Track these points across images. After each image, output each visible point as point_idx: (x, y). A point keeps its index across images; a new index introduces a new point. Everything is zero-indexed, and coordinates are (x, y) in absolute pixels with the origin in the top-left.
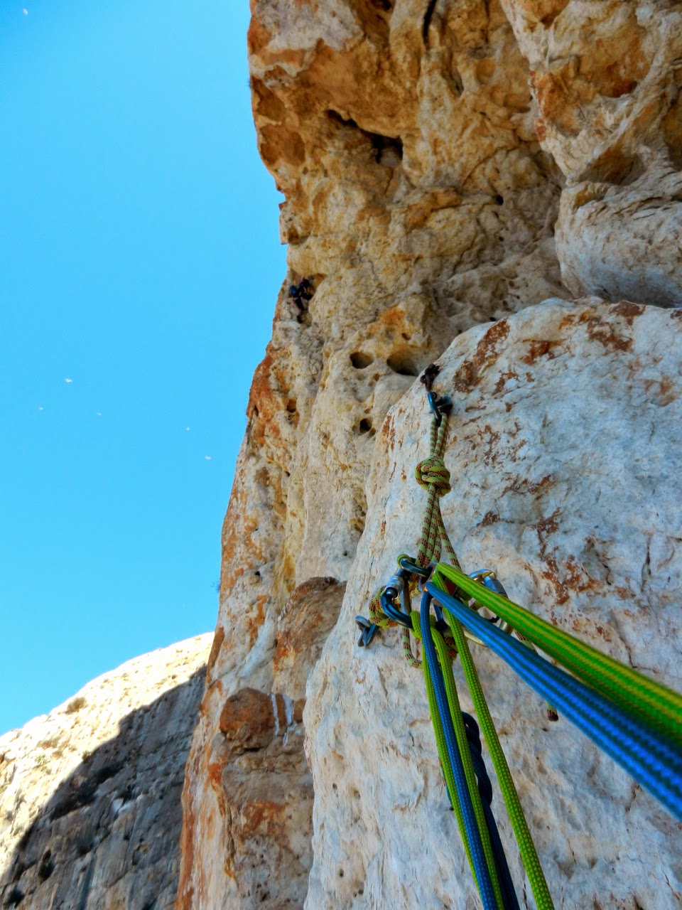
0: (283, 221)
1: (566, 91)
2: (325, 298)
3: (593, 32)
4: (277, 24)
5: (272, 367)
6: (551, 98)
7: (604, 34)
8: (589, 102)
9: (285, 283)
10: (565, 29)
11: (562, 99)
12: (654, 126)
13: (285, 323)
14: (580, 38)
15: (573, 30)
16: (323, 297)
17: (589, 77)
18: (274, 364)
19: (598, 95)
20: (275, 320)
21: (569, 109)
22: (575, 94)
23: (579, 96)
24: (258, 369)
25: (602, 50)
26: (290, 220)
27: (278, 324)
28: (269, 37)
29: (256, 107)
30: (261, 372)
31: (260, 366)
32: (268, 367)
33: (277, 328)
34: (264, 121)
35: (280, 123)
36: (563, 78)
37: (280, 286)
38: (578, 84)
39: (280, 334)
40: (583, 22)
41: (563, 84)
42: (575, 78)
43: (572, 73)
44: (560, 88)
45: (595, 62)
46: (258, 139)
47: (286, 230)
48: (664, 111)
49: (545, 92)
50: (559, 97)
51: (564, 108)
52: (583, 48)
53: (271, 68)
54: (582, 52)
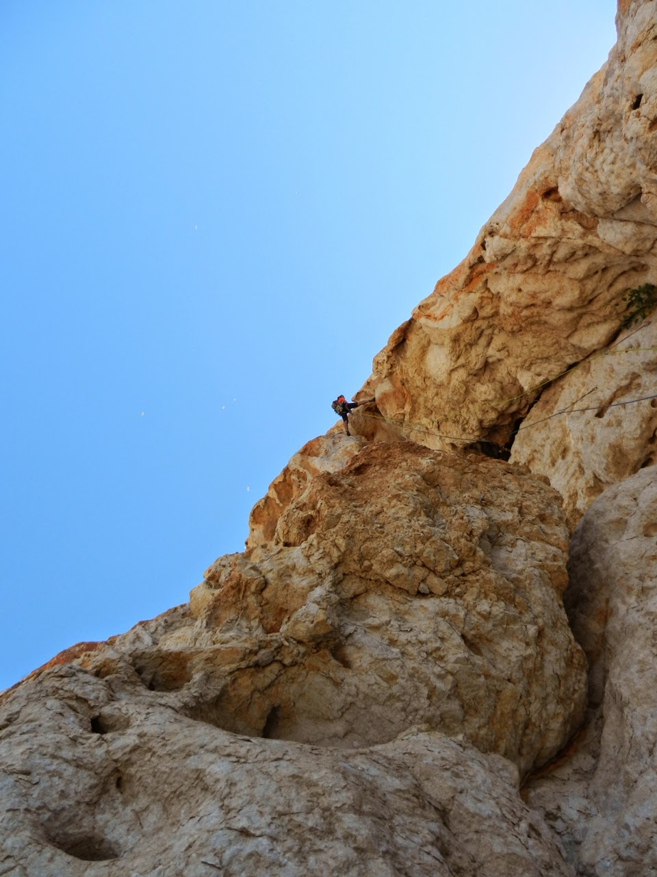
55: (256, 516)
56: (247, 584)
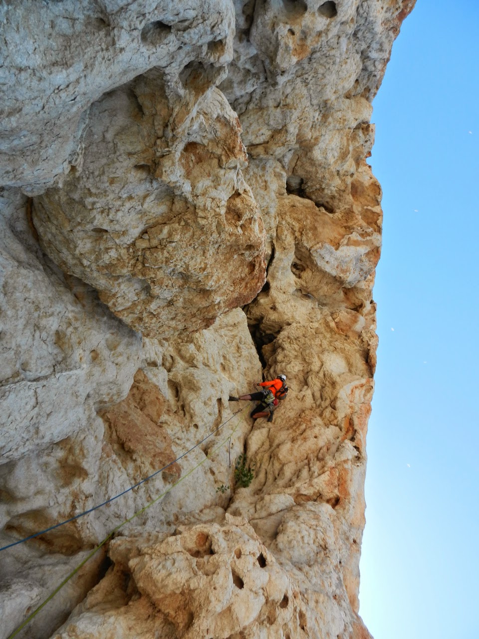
0: (372, 141)
1: (226, 148)
2: (348, 75)
3: (213, 181)
4: (361, 261)
5: (400, 10)
6: (234, 144)
7: (207, 180)
8: (211, 140)
9: (375, 94)
10: (228, 185)
11: (227, 142)
12: (176, 110)
13: (381, 57)
14: (220, 178)
15: (225, 184)
16: (350, 77)
17: (212, 156)
18: (397, 13)
19: (206, 144)
20: (388, 60)
21: (223, 137)
22: (220, 145)
23: (217, 144)
24: (412, 8)
25: (207, 171)
26: (366, 141)
27: (386, 56)
28: (367, 254)
29: (380, 218)
30: (410, 5)
31: (410, 12)
32: (403, 10)
33: (388, 52)
34: (376, 209)
35: (365, 207)
36: (228, 155)
37: (379, 92)
38: (219, 151)
39: (386, 46)
40: (219, 188)
41: (228, 153)
42: (221, 155)
43: (223, 158)
44: (229, 149)
45: (210, 165)
46: (381, 199)
47: (370, 133)
48: (171, 120)
49: (238, 148)
50: (229, 144)
51: (226, 138)
52: (218, 173)
53: (368, 238)
54: (218, 170)
55: (376, 188)
56: (228, 157)
